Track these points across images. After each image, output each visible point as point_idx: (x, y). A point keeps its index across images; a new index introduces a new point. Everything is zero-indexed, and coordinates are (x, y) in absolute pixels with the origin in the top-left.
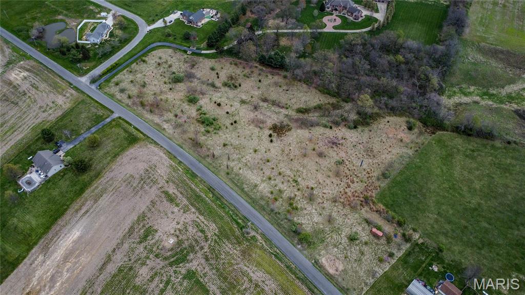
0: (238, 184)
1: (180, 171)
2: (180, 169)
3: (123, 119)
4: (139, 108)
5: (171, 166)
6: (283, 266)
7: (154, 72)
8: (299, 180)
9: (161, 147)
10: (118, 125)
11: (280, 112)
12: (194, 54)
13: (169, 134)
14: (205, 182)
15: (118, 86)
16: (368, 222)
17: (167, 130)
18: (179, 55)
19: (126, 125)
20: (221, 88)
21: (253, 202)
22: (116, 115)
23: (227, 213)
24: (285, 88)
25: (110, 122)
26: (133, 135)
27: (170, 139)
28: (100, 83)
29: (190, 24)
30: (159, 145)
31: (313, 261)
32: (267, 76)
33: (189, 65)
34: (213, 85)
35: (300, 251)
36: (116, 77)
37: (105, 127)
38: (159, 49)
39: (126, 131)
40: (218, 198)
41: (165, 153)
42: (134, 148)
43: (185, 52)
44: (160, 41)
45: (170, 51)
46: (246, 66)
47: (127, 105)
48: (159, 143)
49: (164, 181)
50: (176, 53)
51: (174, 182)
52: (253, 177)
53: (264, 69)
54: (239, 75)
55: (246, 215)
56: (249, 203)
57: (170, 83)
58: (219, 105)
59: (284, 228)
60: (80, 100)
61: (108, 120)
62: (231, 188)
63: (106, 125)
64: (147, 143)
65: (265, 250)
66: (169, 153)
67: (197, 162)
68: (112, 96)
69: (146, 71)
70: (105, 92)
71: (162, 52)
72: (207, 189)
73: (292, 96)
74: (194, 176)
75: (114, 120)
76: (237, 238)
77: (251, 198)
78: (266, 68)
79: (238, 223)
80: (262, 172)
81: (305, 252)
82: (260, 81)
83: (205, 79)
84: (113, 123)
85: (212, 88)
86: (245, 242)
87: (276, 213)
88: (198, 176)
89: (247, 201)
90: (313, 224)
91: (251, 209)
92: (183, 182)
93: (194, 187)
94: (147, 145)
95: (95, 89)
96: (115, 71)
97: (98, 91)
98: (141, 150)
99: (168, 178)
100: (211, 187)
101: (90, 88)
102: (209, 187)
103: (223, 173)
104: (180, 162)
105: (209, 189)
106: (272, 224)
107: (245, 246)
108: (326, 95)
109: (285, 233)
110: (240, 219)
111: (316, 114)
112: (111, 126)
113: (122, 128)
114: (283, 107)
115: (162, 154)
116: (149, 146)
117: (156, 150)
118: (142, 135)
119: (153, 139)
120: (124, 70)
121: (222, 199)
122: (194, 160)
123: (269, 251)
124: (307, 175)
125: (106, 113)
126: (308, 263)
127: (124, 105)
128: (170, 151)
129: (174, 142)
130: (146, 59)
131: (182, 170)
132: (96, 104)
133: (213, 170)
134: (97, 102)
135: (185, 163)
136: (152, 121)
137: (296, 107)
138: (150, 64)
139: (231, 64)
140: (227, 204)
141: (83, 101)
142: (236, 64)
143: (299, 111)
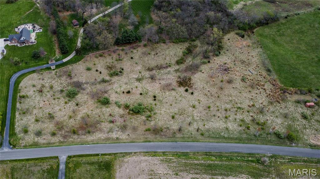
0: (217, 136)
1: (173, 159)
2: (171, 158)
3: (74, 156)
4: (74, 137)
5: (161, 160)
6: (302, 163)
7: (45, 100)
8: (239, 105)
9: (135, 153)
10: (77, 165)
11: (169, 71)
12: (58, 66)
13: (127, 139)
14: (198, 153)
15: (29, 133)
16: (298, 102)
17: (120, 137)
18: (46, 74)
19: (84, 159)
20: (112, 80)
21: (239, 140)
22: (63, 158)
23: (238, 160)
24: (153, 53)
25: (67, 167)
26: (102, 162)
27: (132, 142)
28: (8, 142)
29: (25, 45)
30: (131, 153)
31: (309, 147)
32: (132, 52)
33: (65, 77)
34: (104, 81)
35: (297, 147)
36: (16, 127)
37: (68, 175)
38: (23, 79)
39: (92, 164)
40: (220, 156)
41: (145, 156)
42: (118, 171)
43: (49, 69)
44: (15, 73)
45: (35, 75)
46: (109, 52)
47: (60, 142)
48: (130, 151)
49: (174, 176)
50: (42, 74)
51: (181, 171)
52: (217, 124)
53: (124, 48)
54: (113, 62)
55: (249, 152)
56: (239, 143)
57: (69, 101)
58: (129, 92)
59: (274, 141)
60: (9, 171)
61: (62, 167)
62: (217, 142)
63: (66, 172)
64: (120, 159)
65: (284, 163)
66: (147, 153)
67: (175, 144)
68: (36, 145)
69: (37, 104)
70: (24, 146)
71: (29, 80)
72: (205, 156)
73: (164, 56)
74: (186, 155)
75: (67, 163)
76: (264, 171)
77: (236, 139)
78: (125, 46)
79: (252, 161)
80: (216, 117)
81: (300, 145)
82: (132, 58)
83: (93, 80)
84: (70, 165)
85: (106, 84)
86: (271, 169)
87: (259, 136)
88: (188, 152)
89: (236, 143)
90: (282, 126)
91: (245, 145)
92: (186, 165)
93: (198, 162)
94: (123, 161)
95: (10, 150)
96: (8, 122)
97: (15, 150)
98: (124, 168)
99: (173, 171)
100: (206, 152)
101: (4, 152)
102: (205, 153)
103: (200, 137)
104: (164, 153)
105: (206, 155)
106: (266, 144)
107: (273, 171)
108: (180, 43)
109: (278, 144)
110: (248, 157)
111: (190, 59)
112: (72, 169)
113: (84, 163)
114: (167, 67)
115: (144, 158)
116: (126, 160)
117: (135, 158)
118: (107, 156)
119: (121, 152)
120: (14, 116)
121: (223, 155)
122: (170, 143)
123: (287, 162)
124: (238, 99)
125: (52, 162)
126: (308, 150)
127: (57, 144)
128: (145, 151)
129: (140, 142)
130: (22, 94)
131: (173, 158)
132: (30, 162)
133: (190, 140)
134: (28, 160)
135: (167, 150)
136: (100, 139)
137: (173, 62)
138: (32, 96)
139: (97, 57)
140: (230, 155)
141: (13, 169)
142: (101, 56)
143: (178, 63)
